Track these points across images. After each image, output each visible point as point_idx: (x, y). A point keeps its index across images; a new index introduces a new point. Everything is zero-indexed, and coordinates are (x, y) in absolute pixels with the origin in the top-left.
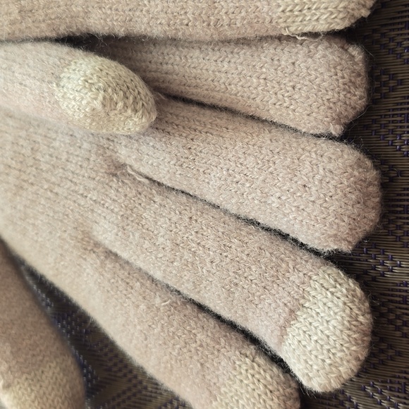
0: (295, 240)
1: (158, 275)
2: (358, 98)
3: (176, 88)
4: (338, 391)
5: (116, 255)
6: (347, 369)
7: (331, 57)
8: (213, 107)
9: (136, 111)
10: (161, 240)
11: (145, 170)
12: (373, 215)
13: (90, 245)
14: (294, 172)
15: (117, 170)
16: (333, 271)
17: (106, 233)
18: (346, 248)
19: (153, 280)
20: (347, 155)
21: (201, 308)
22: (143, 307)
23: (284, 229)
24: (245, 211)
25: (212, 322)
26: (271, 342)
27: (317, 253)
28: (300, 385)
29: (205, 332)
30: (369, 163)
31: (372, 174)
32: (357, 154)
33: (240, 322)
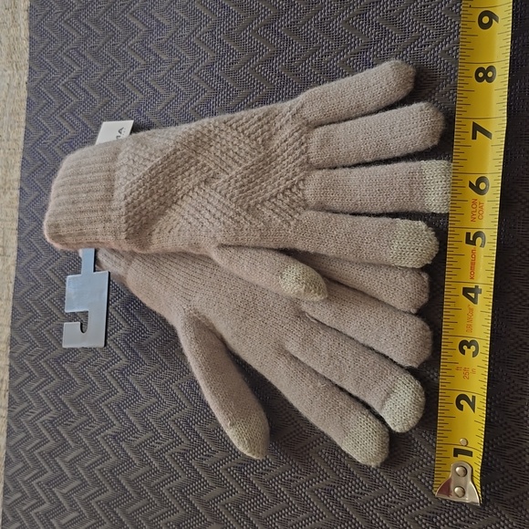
0: (392, 360)
1: (320, 371)
2: (424, 298)
3: (335, 277)
4: (407, 432)
5: (297, 358)
6: (412, 422)
7: (413, 278)
8: (354, 289)
9: (319, 294)
10: (323, 353)
11: (316, 317)
12: (428, 352)
13: (282, 352)
14: (393, 329)
15: (300, 314)
16: (409, 376)
17: (293, 347)
18: (415, 366)
19: (316, 373)
20: (419, 323)
21: (342, 389)
22: (311, 386)
23: (387, 354)
24: (367, 343)
25: (347, 397)
26: (377, 408)
27: (402, 367)
28: (390, 429)
29: (343, 402)
30: (428, 328)
31: (429, 333)
32: (423, 323)
33: (362, 397)
